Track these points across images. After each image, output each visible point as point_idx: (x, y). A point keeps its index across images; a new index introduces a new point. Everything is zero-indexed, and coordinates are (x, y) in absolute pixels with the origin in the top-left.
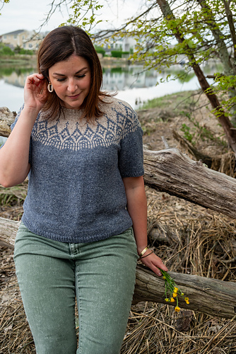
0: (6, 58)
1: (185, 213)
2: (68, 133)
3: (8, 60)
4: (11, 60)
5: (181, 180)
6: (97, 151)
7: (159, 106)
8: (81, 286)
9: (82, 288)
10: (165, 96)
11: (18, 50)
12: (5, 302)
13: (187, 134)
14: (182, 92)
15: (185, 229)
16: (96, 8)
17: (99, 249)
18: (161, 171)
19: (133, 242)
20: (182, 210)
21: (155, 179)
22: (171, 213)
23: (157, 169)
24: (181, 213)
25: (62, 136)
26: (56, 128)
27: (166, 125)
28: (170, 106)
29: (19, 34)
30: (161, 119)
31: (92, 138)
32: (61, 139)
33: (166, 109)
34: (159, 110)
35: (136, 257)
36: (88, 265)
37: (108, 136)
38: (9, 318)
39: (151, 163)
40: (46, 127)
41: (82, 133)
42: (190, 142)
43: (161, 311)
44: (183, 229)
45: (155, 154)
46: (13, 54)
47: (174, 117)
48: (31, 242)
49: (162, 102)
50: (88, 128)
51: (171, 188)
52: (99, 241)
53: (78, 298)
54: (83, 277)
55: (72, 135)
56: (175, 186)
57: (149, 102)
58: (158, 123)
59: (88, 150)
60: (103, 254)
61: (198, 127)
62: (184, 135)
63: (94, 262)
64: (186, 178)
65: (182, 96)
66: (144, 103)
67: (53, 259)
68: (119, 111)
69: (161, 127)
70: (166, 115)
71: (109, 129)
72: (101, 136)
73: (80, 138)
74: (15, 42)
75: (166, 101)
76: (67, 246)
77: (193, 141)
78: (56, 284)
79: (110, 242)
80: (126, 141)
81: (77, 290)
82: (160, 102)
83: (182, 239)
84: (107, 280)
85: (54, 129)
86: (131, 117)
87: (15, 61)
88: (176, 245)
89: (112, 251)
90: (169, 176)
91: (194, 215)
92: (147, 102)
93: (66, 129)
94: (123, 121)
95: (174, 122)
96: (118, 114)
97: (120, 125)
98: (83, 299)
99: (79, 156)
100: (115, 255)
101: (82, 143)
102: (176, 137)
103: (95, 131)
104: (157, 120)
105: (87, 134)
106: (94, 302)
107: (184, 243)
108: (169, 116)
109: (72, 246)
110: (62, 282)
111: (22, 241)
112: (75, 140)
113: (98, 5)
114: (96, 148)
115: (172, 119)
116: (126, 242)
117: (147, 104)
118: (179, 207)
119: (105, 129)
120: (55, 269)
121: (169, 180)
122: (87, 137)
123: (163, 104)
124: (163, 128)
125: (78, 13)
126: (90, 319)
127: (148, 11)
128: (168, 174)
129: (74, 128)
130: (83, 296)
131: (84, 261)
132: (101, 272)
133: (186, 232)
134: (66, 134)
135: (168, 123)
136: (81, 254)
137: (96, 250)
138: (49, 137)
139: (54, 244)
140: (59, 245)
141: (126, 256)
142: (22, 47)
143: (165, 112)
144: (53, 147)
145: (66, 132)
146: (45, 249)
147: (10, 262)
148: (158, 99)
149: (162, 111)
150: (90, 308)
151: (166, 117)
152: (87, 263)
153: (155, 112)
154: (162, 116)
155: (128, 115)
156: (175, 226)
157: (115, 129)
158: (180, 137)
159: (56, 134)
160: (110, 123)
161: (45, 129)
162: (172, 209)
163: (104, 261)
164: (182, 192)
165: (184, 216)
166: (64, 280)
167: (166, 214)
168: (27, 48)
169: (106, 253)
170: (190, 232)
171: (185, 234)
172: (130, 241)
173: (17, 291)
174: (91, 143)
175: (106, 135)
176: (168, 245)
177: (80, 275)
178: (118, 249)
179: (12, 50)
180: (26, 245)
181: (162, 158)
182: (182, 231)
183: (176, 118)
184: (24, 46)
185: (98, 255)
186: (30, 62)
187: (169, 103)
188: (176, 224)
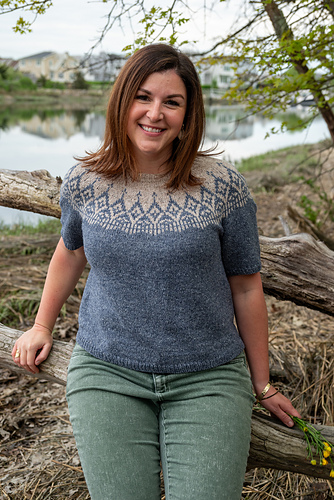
0: (23, 94)
1: (308, 332)
2: (141, 210)
3: (27, 97)
4: (31, 97)
5: (316, 282)
6: (189, 235)
7: (259, 168)
8: (171, 441)
9: (172, 443)
10: (268, 153)
11: (43, 82)
12: (36, 465)
13: (309, 211)
14: (293, 147)
15: (313, 357)
16: (179, 22)
17: (199, 385)
18: (284, 269)
19: (247, 376)
20: (304, 327)
21: (275, 281)
22: (286, 332)
23: (278, 266)
24: (302, 333)
25: (133, 215)
26: (123, 203)
27: (271, 197)
28: (277, 168)
29: (45, 58)
30: (264, 189)
31: (178, 216)
32: (131, 218)
33: (271, 173)
34: (260, 175)
35: (252, 399)
36: (181, 409)
37: (203, 213)
38: (45, 490)
39: (268, 257)
40: (107, 204)
41: (163, 208)
42: (314, 222)
43: (279, 484)
44: (309, 356)
45: (275, 244)
46: (35, 88)
47: (283, 185)
48: (95, 371)
49: (264, 161)
50: (172, 202)
51: (300, 294)
52: (198, 372)
53: (165, 460)
54: (173, 428)
55: (148, 212)
56: (305, 291)
57: (244, 161)
58: (259, 194)
59: (174, 234)
60: (205, 392)
61: (326, 200)
62: (305, 213)
63: (190, 405)
64: (323, 278)
65: (295, 153)
66: (236, 163)
67: (130, 400)
68: (217, 175)
69: (264, 200)
70: (270, 182)
71: (204, 203)
72: (193, 213)
73: (160, 217)
74: (38, 70)
75: (270, 161)
76: (149, 380)
77: (318, 221)
78: (135, 438)
79: (214, 375)
80: (231, 220)
81: (164, 448)
82: (260, 162)
83: (308, 372)
84: (211, 433)
85: (119, 205)
86: (237, 185)
87: (37, 98)
88: (299, 381)
89: (217, 389)
90: (296, 277)
91: (323, 335)
92: (240, 161)
93: (138, 204)
94: (225, 190)
95: (283, 192)
96: (217, 180)
97: (221, 197)
98: (174, 460)
99: (160, 243)
100: (223, 396)
101: (164, 224)
102: (293, 215)
103: (182, 206)
104: (256, 190)
105: (171, 210)
106: (192, 466)
107: (310, 379)
108: (276, 184)
109: (158, 379)
110: (143, 436)
111: (81, 371)
112: (152, 220)
113: (181, 18)
114: (186, 231)
115: (279, 188)
116: (237, 376)
117: (240, 165)
118: (298, 322)
119: (198, 202)
120: (134, 415)
121: (297, 282)
122: (171, 215)
123: (266, 165)
124: (266, 203)
125: (150, 30)
126: (186, 492)
127: (249, 25)
128: (295, 273)
129: (151, 202)
130: (173, 457)
131: (175, 403)
132: (202, 421)
133: (315, 362)
134: (139, 212)
135: (275, 195)
136: (171, 392)
137: (194, 386)
138: (113, 218)
139: (130, 375)
140: (138, 378)
141: (237, 398)
142: (48, 78)
143: (269, 178)
144: (119, 232)
145: (138, 209)
146: (118, 383)
147: (41, 404)
148: (257, 158)
149: (265, 176)
150: (185, 474)
151: (272, 185)
152: (179, 405)
153: (253, 177)
154: (265, 183)
155: (232, 181)
156: (294, 353)
157: (213, 201)
158: (299, 216)
159: (123, 213)
160: (205, 194)
161: (106, 207)
162: (287, 326)
163: (207, 405)
164: (316, 301)
165: (306, 337)
166: (145, 433)
167: (280, 334)
168: (56, 79)
169: (208, 392)
170: (321, 361)
171: (313, 365)
172: (242, 374)
173: (53, 449)
174: (179, 223)
175: (200, 211)
176: (285, 381)
177: (169, 424)
178: (226, 387)
179: (34, 82)
180: (87, 375)
181: (286, 249)
182: (307, 360)
183: (286, 187)
184: (52, 76)
185: (196, 394)
186: (60, 100)
187: (275, 165)
188: (296, 349)
